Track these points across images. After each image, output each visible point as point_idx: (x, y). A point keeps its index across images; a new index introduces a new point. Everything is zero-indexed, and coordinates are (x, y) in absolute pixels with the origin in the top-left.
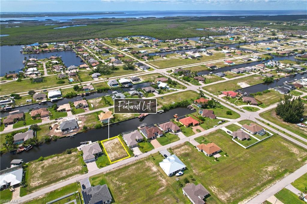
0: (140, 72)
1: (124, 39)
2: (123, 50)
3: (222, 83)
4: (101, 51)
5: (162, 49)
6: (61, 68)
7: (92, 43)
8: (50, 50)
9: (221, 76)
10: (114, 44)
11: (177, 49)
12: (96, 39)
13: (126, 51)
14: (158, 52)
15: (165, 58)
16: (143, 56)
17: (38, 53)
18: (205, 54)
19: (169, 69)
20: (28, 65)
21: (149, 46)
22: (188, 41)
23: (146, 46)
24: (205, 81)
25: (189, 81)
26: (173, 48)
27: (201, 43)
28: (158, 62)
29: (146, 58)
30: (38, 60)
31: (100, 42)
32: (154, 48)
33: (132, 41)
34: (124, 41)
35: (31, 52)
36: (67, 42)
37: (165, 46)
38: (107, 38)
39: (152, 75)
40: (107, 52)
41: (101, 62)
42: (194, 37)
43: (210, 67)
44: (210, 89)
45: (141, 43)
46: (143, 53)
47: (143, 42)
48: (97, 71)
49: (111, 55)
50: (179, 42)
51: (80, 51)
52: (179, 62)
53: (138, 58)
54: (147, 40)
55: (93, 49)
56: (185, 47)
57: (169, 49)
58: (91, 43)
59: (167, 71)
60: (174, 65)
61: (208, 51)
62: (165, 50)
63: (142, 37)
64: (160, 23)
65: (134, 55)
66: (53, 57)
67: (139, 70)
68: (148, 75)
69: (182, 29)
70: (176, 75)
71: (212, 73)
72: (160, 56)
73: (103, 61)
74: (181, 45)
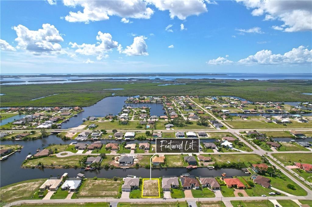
0: (211, 129)
1: (212, 98)
2: (206, 108)
3: (302, 153)
4: (186, 107)
5: (246, 110)
6: (145, 117)
7: (182, 99)
8: (145, 102)
9: (305, 146)
10: (200, 102)
11: (264, 112)
12: (186, 96)
13: (208, 109)
14: (241, 113)
15: (245, 119)
16: (222, 115)
17: (136, 103)
18: (297, 120)
19: (243, 130)
20: (123, 111)
21: (235, 107)
22: (282, 105)
23: (231, 107)
24: (279, 148)
25: (259, 145)
26: (259, 111)
27: (298, 108)
28: (235, 123)
29: (224, 116)
30: (132, 109)
31: (189, 99)
32: (239, 109)
33: (220, 100)
34: (212, 100)
35: (132, 102)
36: (161, 97)
37: (251, 108)
38: (197, 96)
39: (222, 134)
40: (190, 108)
41: (180, 116)
42: (293, 102)
43: (295, 135)
44: (282, 157)
45: (227, 103)
46: (225, 112)
47: (230, 102)
48: (172, 123)
49: (192, 110)
50: (270, 105)
51: (168, 105)
52: (260, 125)
53: (217, 116)
54: (235, 100)
55: (180, 104)
56: (275, 111)
57: (255, 111)
58: (180, 99)
59: (240, 132)
60: (252, 127)
61: (304, 118)
62: (249, 112)
63: (232, 98)
64: (260, 86)
65: (214, 113)
66: (144, 107)
67: (212, 127)
68: (218, 132)
69: (283, 92)
70: (248, 137)
71: (294, 142)
72: (241, 117)
73: (182, 115)
74: (271, 109)
